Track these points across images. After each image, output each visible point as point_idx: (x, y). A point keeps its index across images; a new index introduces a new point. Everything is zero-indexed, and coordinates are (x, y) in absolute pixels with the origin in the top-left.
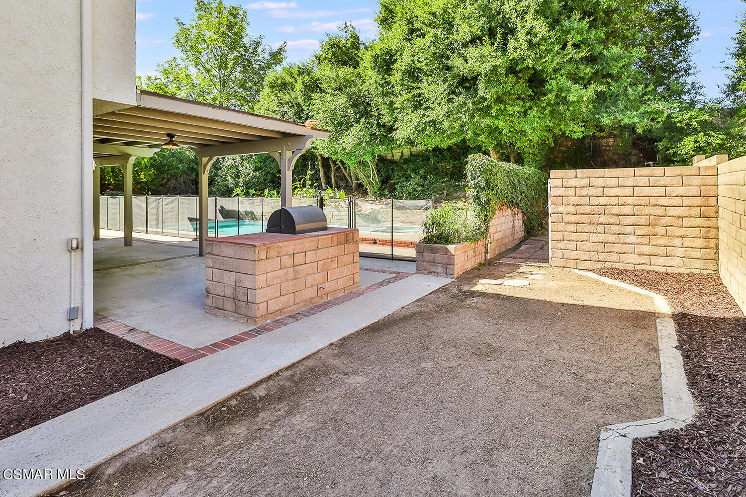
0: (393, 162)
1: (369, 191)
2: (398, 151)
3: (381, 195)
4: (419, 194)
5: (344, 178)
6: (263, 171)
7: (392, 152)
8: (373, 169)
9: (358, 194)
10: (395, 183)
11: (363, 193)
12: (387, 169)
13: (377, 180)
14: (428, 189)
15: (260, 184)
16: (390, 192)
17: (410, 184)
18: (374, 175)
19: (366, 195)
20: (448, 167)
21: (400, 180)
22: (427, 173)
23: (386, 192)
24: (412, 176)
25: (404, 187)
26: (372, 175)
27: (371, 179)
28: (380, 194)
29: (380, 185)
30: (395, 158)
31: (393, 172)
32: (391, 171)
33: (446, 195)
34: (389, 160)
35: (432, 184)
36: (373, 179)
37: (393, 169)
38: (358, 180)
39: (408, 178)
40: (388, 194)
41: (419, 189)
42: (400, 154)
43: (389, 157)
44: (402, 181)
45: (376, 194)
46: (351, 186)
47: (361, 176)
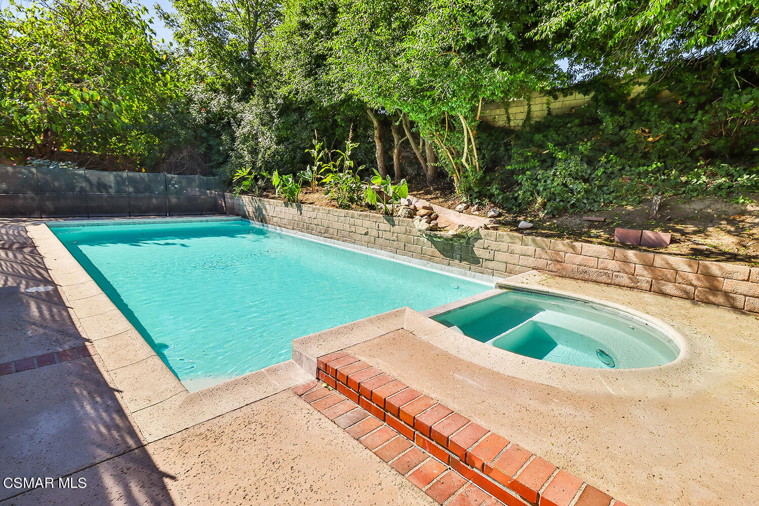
0: (507, 131)
1: (456, 184)
2: (521, 109)
3: (481, 195)
4: (578, 200)
5: (414, 162)
6: (290, 144)
7: (507, 112)
8: (469, 140)
9: (435, 189)
10: (513, 172)
11: (444, 188)
12: (495, 144)
13: (476, 163)
14: (600, 187)
15: (285, 164)
16: (503, 190)
17: (554, 175)
18: (470, 151)
19: (451, 193)
20: (651, 139)
21: (528, 165)
22: (598, 150)
23: (494, 189)
24: (560, 155)
25: (539, 180)
26: (466, 150)
27: (463, 160)
28: (479, 192)
29: (480, 174)
30: (512, 124)
31: (507, 150)
32: (502, 149)
33: (660, 206)
34: (499, 127)
35: (609, 176)
36: (467, 160)
37: (507, 145)
38: (436, 159)
39: (549, 162)
40: (498, 195)
41: (580, 186)
42: (524, 116)
43: (501, 122)
44: (535, 167)
45: (471, 192)
46: (425, 175)
47: (443, 152)
